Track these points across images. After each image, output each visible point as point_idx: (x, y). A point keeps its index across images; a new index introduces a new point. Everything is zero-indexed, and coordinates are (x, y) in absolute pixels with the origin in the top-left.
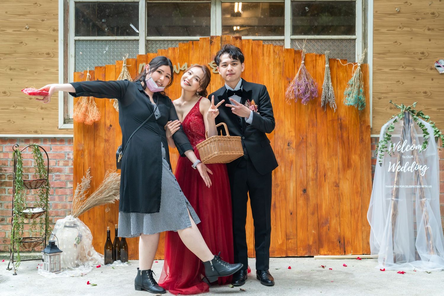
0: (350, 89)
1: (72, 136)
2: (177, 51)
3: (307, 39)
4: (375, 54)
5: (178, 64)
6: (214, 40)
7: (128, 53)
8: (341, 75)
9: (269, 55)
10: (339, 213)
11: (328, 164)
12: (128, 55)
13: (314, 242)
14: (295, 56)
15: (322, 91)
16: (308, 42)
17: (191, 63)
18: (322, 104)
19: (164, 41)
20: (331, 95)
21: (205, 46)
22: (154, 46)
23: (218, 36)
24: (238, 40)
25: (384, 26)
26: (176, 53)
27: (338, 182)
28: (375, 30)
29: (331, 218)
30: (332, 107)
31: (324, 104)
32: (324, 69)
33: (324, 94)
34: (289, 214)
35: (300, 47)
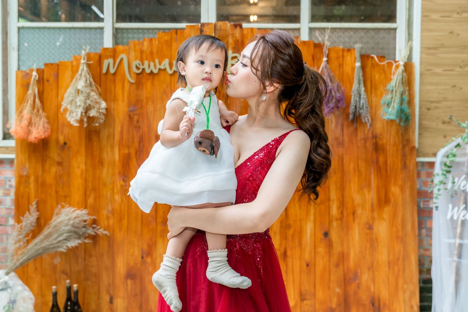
0: (389, 96)
1: (13, 156)
2: (155, 43)
3: (332, 29)
4: (425, 49)
5: (157, 61)
6: (205, 29)
7: (89, 44)
8: (377, 77)
10: (372, 266)
11: (357, 198)
12: (88, 47)
13: (339, 305)
14: (314, 51)
15: (350, 99)
16: (332, 33)
18: (351, 116)
19: (138, 29)
20: (363, 104)
22: (125, 35)
23: (211, 23)
24: (238, 29)
25: (435, 11)
27: (371, 223)
28: (425, 17)
29: (361, 272)
30: (365, 121)
31: (354, 116)
32: (353, 69)
33: (355, 103)
34: (305, 266)
35: (322, 39)
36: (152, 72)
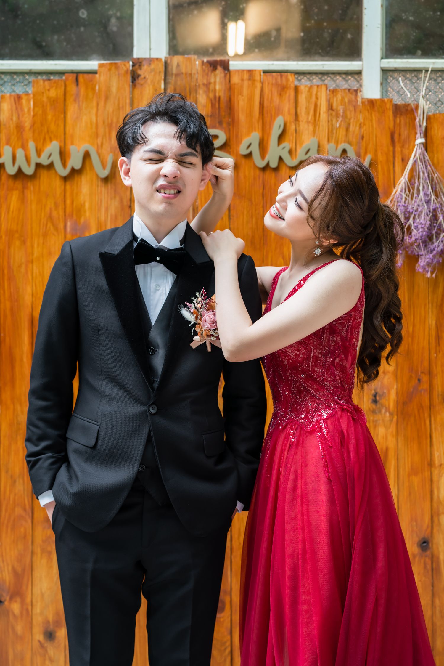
2: (28, 105)
3: (433, 71)
5: (31, 145)
6: (143, 72)
9: (315, 120)
14: (395, 122)
16: (435, 80)
17: (72, 144)
21: (114, 89)
23: (157, 59)
24: (220, 71)
26: (26, 110)
35: (412, 95)
36: (20, 171)
